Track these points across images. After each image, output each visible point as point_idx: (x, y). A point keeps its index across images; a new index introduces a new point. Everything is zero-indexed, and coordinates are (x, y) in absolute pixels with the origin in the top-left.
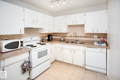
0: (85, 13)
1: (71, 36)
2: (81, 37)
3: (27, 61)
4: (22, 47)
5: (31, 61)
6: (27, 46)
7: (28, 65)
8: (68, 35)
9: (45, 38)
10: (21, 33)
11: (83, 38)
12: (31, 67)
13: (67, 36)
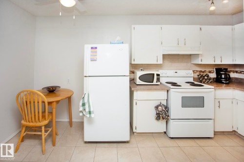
3: (163, 105)
4: (159, 83)
5: (169, 106)
6: (167, 83)
7: (164, 111)
9: (209, 74)
10: (159, 63)
12: (168, 116)
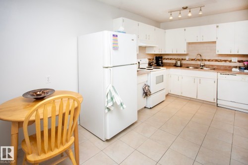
0: (218, 25)
1: (192, 60)
2: (209, 60)
8: (187, 58)
11: (212, 62)
13: (185, 59)
